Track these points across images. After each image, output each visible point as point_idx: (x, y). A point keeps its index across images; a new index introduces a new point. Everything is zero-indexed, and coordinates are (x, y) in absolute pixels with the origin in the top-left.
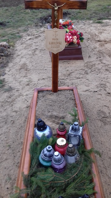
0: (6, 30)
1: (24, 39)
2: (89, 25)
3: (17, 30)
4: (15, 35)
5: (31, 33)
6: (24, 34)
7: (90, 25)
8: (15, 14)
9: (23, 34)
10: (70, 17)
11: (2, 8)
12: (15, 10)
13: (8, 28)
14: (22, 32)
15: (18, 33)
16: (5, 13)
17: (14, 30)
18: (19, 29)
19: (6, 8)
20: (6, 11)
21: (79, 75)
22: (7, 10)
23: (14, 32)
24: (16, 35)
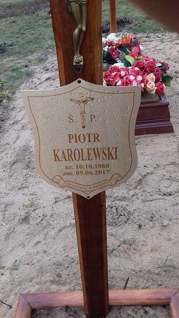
0: (4, 60)
1: (35, 80)
2: (171, 41)
3: (26, 60)
4: (20, 70)
5: (52, 66)
6: (38, 68)
7: (174, 43)
8: (27, 29)
9: (35, 67)
10: (131, 28)
11: (5, 19)
12: (29, 21)
13: (9, 56)
14: (35, 64)
15: (26, 66)
16: (10, 27)
17: (19, 61)
18: (30, 57)
19: (13, 19)
20: (11, 24)
21: (169, 182)
22: (14, 22)
23: (19, 65)
24: (21, 72)
